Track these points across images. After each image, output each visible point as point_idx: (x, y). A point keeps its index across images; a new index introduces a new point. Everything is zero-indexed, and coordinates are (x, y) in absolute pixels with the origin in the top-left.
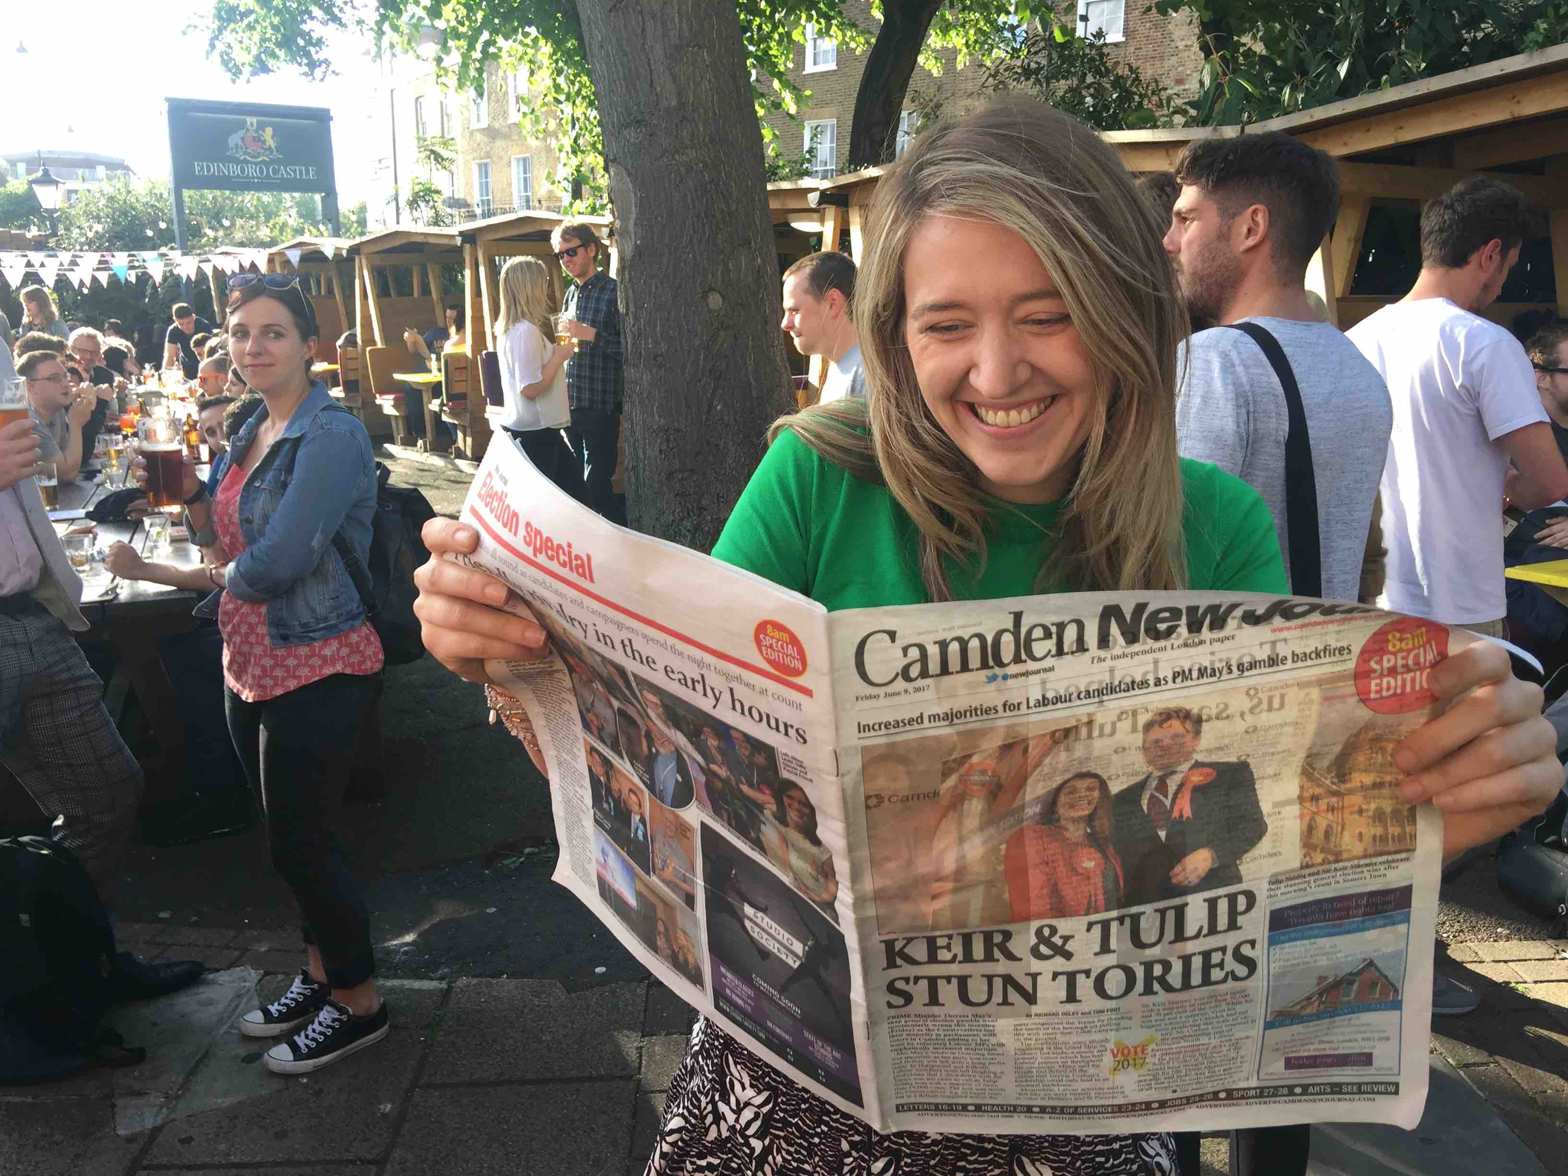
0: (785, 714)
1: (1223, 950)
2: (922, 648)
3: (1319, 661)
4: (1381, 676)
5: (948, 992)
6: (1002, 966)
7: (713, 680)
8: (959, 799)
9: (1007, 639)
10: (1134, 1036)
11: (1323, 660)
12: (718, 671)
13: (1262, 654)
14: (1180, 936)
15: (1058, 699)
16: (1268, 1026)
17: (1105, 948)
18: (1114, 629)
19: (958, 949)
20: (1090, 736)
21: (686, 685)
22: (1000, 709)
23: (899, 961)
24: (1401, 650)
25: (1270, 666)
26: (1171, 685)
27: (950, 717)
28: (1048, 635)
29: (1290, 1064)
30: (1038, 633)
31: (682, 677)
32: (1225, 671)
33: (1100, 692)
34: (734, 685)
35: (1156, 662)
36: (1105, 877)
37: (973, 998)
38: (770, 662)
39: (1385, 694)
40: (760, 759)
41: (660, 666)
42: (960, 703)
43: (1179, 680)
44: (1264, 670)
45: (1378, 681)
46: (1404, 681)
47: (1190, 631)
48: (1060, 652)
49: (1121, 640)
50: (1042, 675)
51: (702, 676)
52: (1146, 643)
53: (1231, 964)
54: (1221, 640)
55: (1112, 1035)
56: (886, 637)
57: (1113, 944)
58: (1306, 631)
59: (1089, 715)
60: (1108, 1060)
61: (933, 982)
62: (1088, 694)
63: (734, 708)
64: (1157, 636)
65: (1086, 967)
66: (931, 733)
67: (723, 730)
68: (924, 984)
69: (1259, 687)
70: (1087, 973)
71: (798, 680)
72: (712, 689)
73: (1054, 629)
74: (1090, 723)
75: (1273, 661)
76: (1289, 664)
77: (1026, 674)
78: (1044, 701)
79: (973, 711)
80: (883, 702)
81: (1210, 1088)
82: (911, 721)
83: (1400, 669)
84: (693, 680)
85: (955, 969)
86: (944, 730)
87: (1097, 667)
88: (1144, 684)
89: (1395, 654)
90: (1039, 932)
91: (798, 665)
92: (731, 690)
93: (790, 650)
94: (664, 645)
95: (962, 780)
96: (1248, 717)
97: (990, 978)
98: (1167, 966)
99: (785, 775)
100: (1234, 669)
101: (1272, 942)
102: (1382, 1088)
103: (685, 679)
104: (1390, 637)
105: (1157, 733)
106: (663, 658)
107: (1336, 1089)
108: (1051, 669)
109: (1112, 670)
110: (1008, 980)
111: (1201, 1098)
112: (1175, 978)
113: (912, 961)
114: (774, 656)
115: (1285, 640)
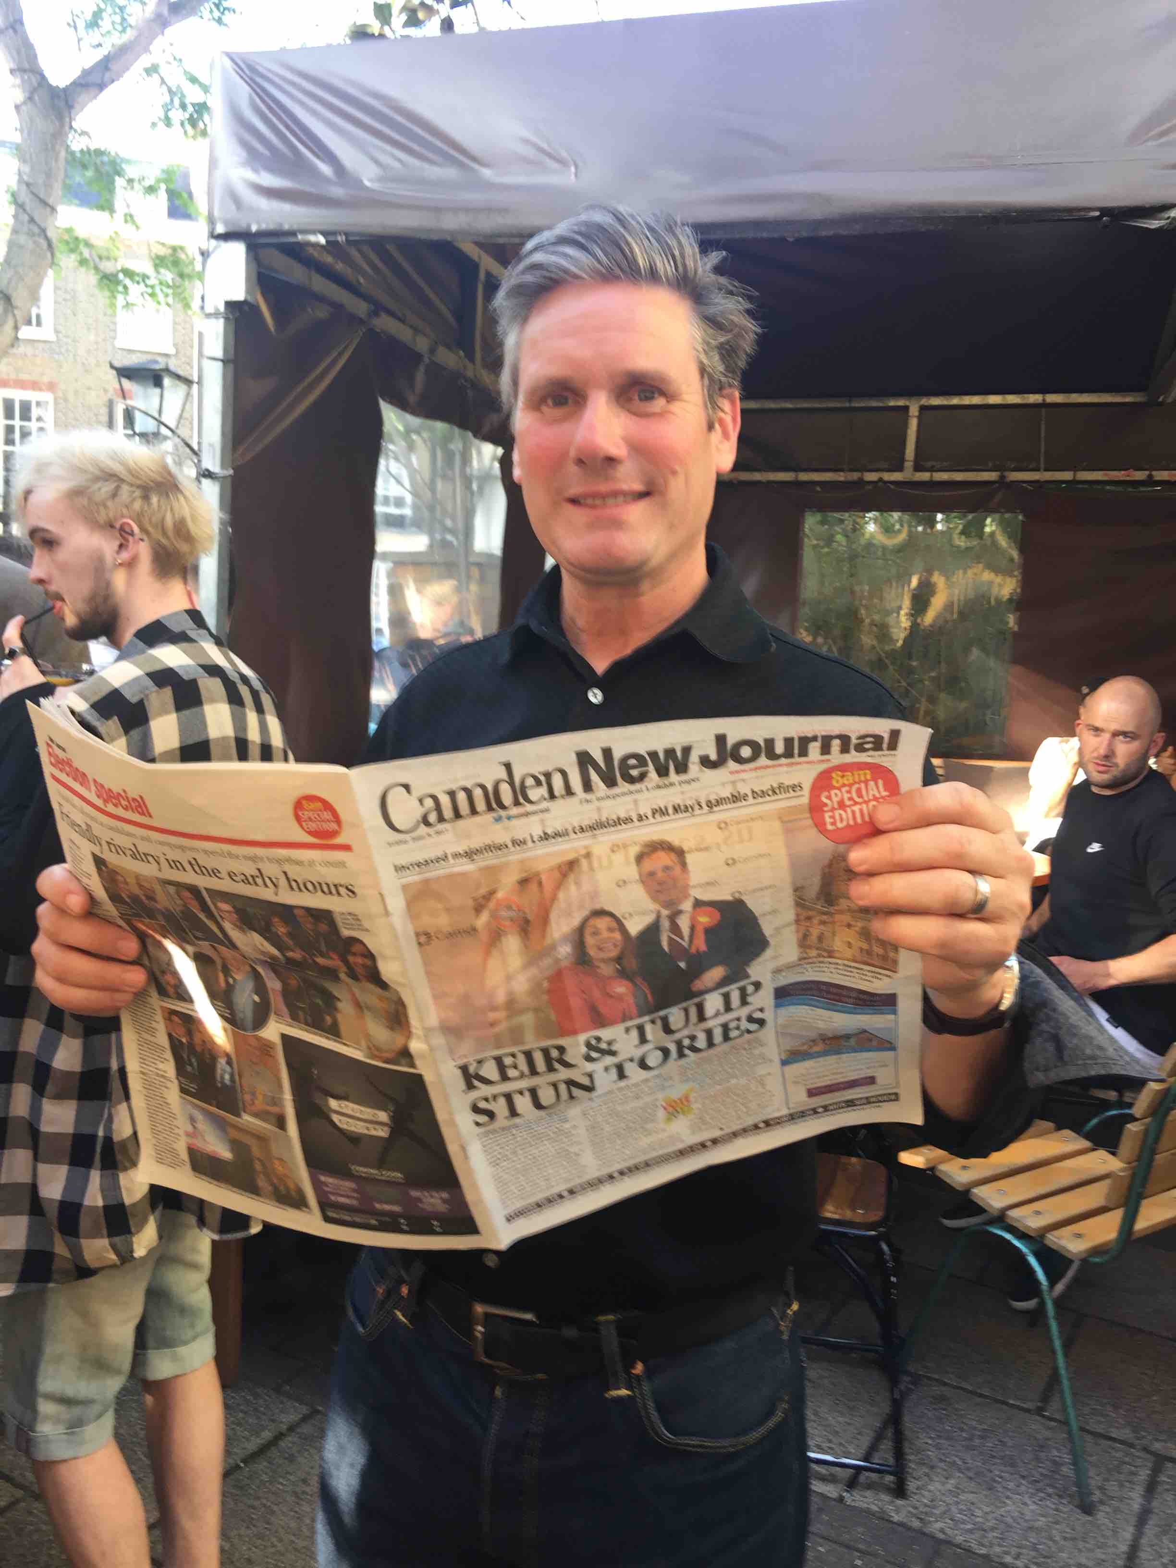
0: (332, 875)
1: (738, 1019)
2: (434, 798)
3: (776, 797)
4: (833, 809)
5: (523, 1103)
6: (563, 1074)
7: (271, 870)
8: (496, 936)
9: (505, 789)
10: (676, 1092)
11: (780, 797)
12: (270, 860)
13: (726, 793)
14: (702, 1017)
15: (557, 835)
16: (784, 1063)
17: (643, 1040)
18: (594, 777)
19: (523, 1066)
20: (591, 869)
21: (249, 883)
22: (510, 845)
23: (476, 1083)
24: (844, 785)
25: (734, 802)
26: (652, 820)
27: (469, 855)
28: (538, 783)
29: (812, 1093)
30: (530, 782)
31: (243, 877)
32: (697, 807)
33: (592, 828)
34: (287, 867)
35: (636, 802)
36: (635, 997)
37: (544, 1102)
38: (310, 833)
39: (840, 825)
40: (323, 927)
41: (224, 874)
42: (476, 842)
43: (657, 816)
44: (729, 806)
45: (830, 814)
46: (853, 812)
47: (660, 774)
48: (552, 796)
49: (601, 784)
50: (541, 815)
51: (259, 870)
52: (623, 786)
53: (744, 1025)
54: (688, 782)
55: (660, 1096)
56: (403, 790)
57: (649, 1036)
58: (759, 773)
59: (586, 847)
60: (661, 1114)
61: (508, 1097)
62: (582, 830)
63: (292, 888)
64: (632, 780)
65: (629, 1056)
66: (457, 869)
67: (286, 912)
68: (502, 1101)
69: (728, 821)
70: (631, 1060)
71: (338, 840)
72: (270, 879)
73: (542, 778)
74: (588, 855)
75: (736, 798)
76: (751, 800)
77: (527, 814)
78: (546, 837)
79: (489, 848)
80: (411, 845)
81: (750, 1121)
82: (438, 860)
83: (848, 803)
84: (252, 876)
85: (524, 1084)
86: (466, 867)
87: (587, 807)
88: (628, 820)
89: (839, 789)
90: (588, 1045)
91: (334, 826)
92: (285, 873)
93: (327, 815)
94: (222, 854)
95: (494, 916)
96: (724, 848)
97: (555, 1086)
98: (693, 1038)
99: (346, 933)
100: (704, 805)
101: (777, 1006)
102: (885, 1098)
103: (247, 879)
104: (834, 775)
105: (649, 865)
106: (225, 865)
107: (850, 1104)
108: (547, 810)
109: (599, 809)
110: (570, 1083)
111: (745, 1131)
112: (701, 1042)
113: (487, 1082)
114: (313, 826)
115: (743, 780)
